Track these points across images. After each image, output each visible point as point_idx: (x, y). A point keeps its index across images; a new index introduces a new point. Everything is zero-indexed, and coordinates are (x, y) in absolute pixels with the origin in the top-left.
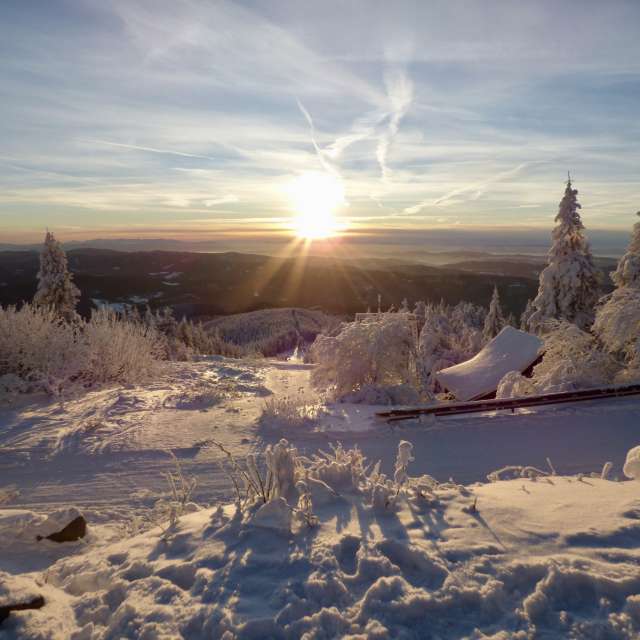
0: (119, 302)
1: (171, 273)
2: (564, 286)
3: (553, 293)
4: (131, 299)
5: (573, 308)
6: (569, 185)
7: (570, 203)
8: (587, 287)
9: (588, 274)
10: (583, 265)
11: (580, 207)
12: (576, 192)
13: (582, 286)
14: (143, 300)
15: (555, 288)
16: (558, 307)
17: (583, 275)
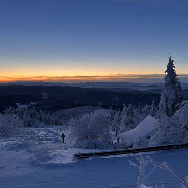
0: (26, 104)
1: (45, 94)
2: (169, 99)
3: (165, 102)
4: (31, 103)
5: (173, 108)
6: (170, 58)
7: (171, 65)
8: (179, 100)
9: (179, 94)
10: (177, 91)
11: (175, 67)
12: (173, 61)
13: (176, 99)
14: (35, 103)
15: (166, 100)
16: (167, 108)
17: (177, 95)
